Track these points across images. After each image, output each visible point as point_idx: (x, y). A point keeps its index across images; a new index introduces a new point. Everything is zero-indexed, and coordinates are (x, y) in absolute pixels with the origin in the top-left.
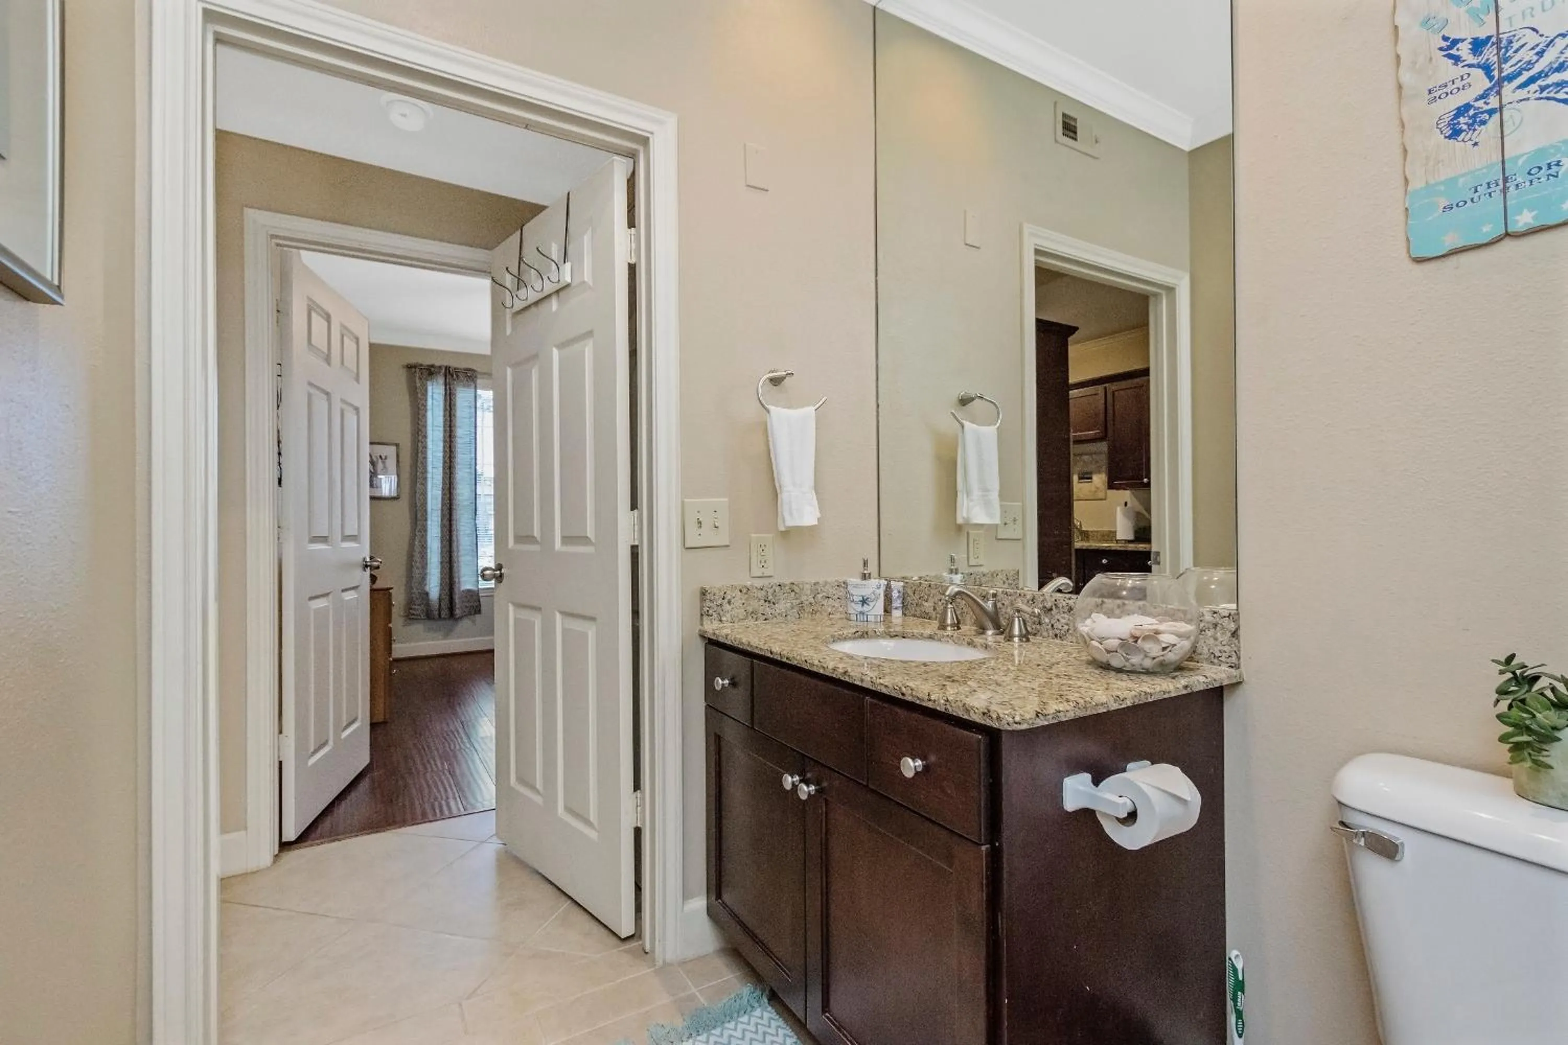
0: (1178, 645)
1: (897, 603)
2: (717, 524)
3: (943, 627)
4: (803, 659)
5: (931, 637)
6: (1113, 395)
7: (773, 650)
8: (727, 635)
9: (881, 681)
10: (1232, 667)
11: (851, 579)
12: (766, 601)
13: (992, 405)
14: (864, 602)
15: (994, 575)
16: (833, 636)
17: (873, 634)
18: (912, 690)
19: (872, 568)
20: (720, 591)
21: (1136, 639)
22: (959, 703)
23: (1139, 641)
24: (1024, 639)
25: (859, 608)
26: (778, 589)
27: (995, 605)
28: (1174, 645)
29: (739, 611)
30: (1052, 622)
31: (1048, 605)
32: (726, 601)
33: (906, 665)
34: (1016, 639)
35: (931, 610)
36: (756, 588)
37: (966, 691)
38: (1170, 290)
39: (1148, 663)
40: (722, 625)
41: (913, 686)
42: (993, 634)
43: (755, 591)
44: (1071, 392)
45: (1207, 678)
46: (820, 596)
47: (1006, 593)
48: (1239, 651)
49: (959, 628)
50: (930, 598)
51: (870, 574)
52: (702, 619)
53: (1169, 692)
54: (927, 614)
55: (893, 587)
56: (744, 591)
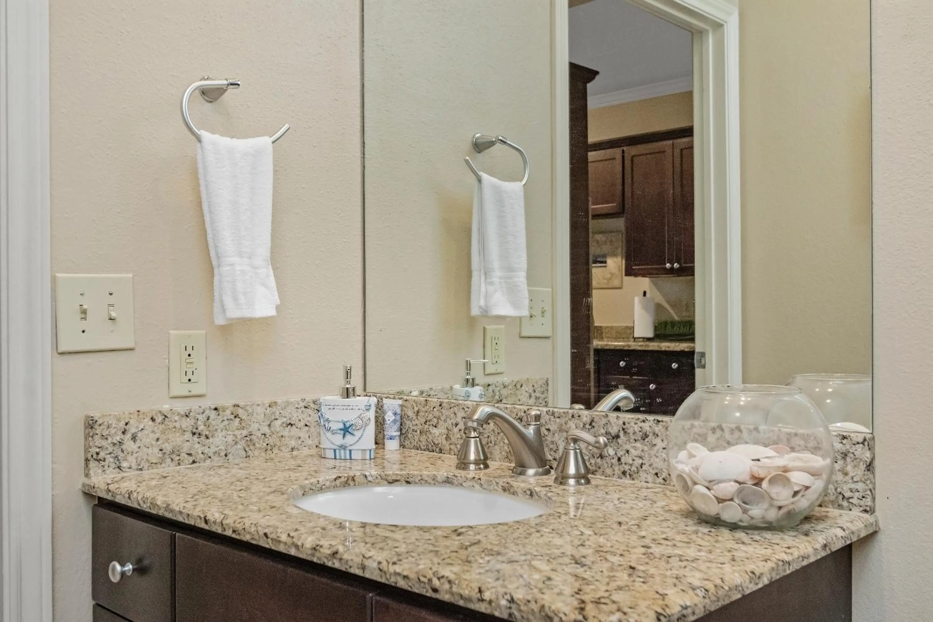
0: (814, 487)
1: (392, 431)
2: (114, 314)
3: (463, 465)
4: (261, 533)
5: (448, 481)
6: (632, 161)
7: (209, 517)
8: (130, 493)
9: (398, 569)
10: (866, 511)
11: (328, 398)
12: (194, 434)
13: (517, 153)
14: (346, 430)
15: (518, 386)
16: (302, 487)
17: (363, 480)
18: (450, 582)
19: (356, 381)
20: (119, 420)
21: (758, 481)
22: (533, 606)
23: (765, 484)
24: (583, 481)
25: (338, 440)
26: (213, 414)
27: (538, 432)
28: (807, 488)
29: (150, 451)
30: (619, 455)
31: (614, 430)
32: (128, 436)
33: (427, 536)
34: (572, 481)
35: (441, 440)
36: (179, 414)
37: (537, 581)
38: (718, 26)
39: (772, 515)
40: (120, 476)
41: (452, 577)
42: (536, 474)
43: (176, 418)
44: (590, 154)
45: (844, 530)
46: (278, 423)
47: (553, 414)
48: (874, 489)
49: (486, 466)
50: (441, 423)
51: (354, 389)
52: (87, 465)
53: (808, 557)
54: (436, 445)
55: (385, 407)
56: (159, 419)
